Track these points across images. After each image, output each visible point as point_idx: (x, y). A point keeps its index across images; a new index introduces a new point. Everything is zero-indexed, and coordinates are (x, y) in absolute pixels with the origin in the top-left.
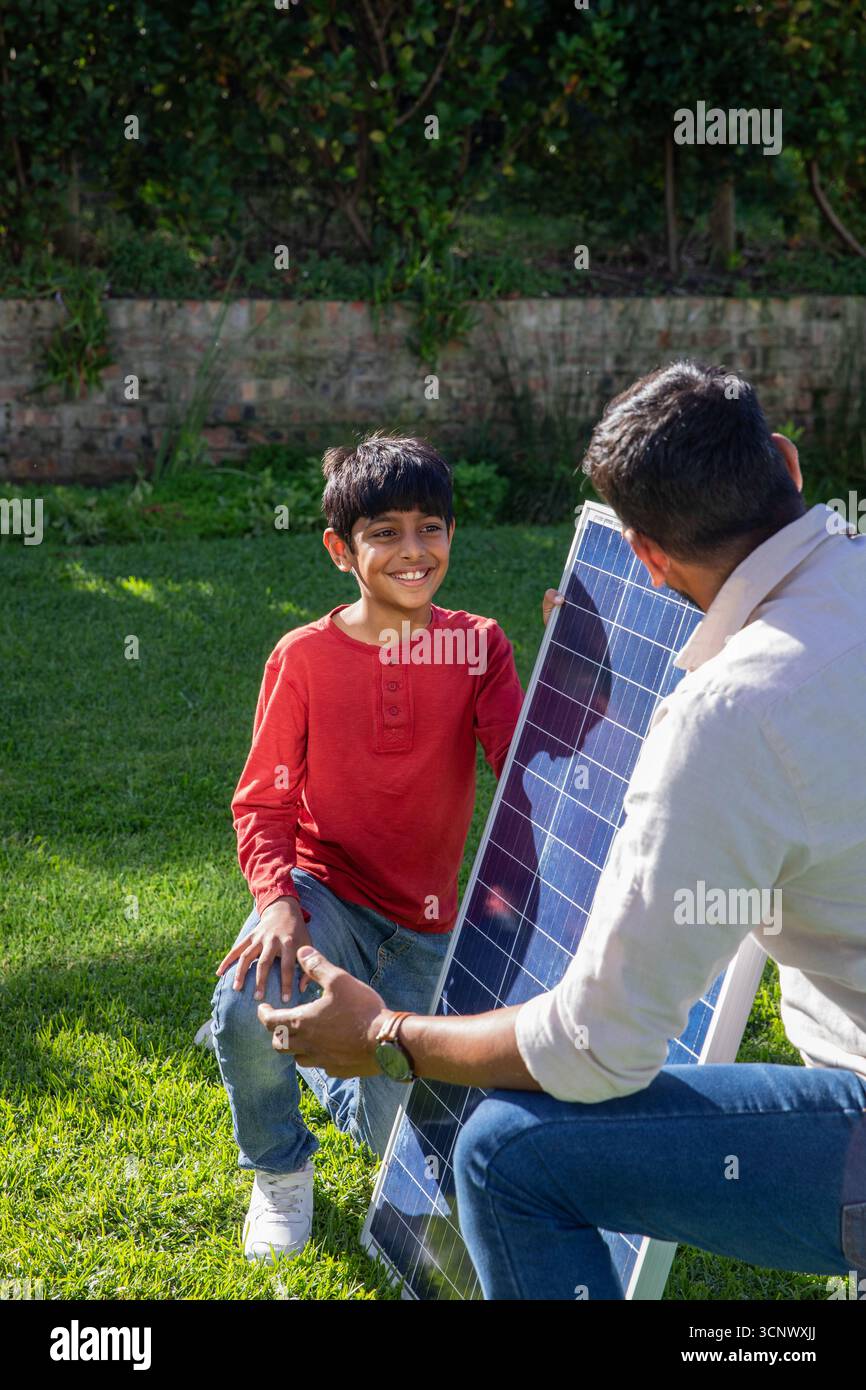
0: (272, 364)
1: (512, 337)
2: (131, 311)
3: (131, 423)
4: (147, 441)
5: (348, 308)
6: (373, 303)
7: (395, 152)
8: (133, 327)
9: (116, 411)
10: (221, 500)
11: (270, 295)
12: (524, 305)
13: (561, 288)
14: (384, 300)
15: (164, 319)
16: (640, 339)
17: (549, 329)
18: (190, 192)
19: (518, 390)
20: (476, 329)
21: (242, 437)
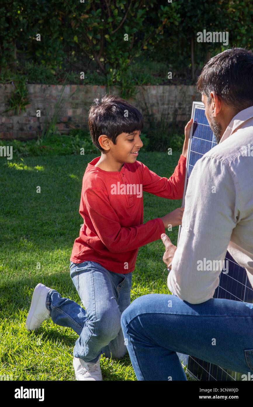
0: (77, 104)
1: (148, 97)
2: (34, 87)
3: (34, 122)
4: (39, 127)
5: (100, 87)
6: (107, 86)
7: (112, 41)
8: (35, 92)
9: (30, 118)
10: (63, 144)
11: (76, 84)
12: (152, 87)
13: (162, 83)
14: (110, 85)
15: (44, 90)
16: (186, 98)
17: (159, 95)
18: (51, 52)
19: (150, 113)
20: (138, 94)
21: (68, 126)
